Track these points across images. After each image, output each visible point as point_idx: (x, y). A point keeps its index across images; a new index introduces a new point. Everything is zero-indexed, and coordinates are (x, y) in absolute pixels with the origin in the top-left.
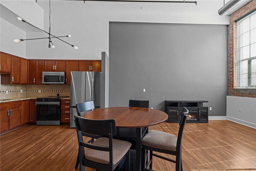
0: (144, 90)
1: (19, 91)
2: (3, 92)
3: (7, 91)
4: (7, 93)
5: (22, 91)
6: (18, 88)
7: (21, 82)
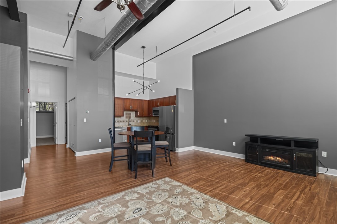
0: (226, 121)
1: (145, 121)
2: (136, 121)
3: (138, 121)
4: (138, 122)
5: (147, 121)
6: (145, 119)
7: (144, 115)
